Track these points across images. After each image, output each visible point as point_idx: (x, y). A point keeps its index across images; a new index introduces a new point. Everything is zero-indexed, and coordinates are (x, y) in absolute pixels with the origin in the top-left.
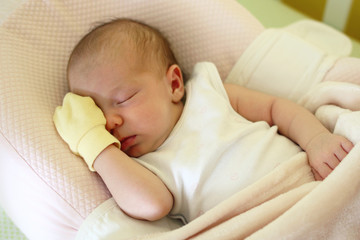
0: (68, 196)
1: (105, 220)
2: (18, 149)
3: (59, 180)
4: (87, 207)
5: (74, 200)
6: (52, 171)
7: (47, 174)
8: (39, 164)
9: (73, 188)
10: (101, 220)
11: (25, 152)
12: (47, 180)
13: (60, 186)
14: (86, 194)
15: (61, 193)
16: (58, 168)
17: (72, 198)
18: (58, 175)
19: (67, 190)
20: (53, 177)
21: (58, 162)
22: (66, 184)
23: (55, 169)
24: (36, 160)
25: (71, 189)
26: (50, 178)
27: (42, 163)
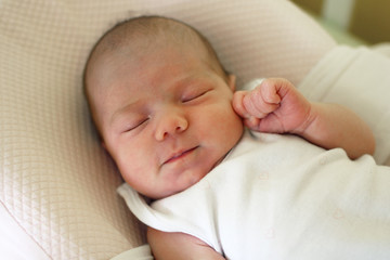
0: (55, 251)
3: (44, 227)
6: (34, 212)
7: (26, 217)
8: (16, 201)
9: (63, 240)
12: (26, 225)
13: (44, 235)
14: (81, 249)
15: (45, 245)
16: (43, 209)
17: (60, 253)
18: (43, 218)
19: (54, 242)
20: (35, 222)
21: (43, 201)
22: (53, 233)
23: (39, 210)
24: (12, 196)
25: (59, 241)
26: (31, 223)
27: (21, 200)
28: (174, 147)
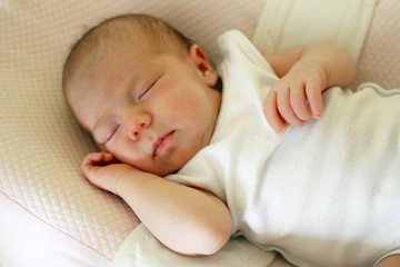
0: (84, 236)
1: (138, 255)
2: (8, 192)
3: (68, 219)
4: (112, 245)
5: (92, 239)
6: (56, 208)
7: (50, 215)
8: (37, 204)
9: (88, 225)
10: (133, 256)
11: (17, 193)
12: (52, 222)
13: (71, 226)
14: (106, 228)
15: (74, 234)
16: (63, 204)
17: (88, 236)
18: (65, 212)
19: (80, 228)
20: (59, 216)
21: (61, 197)
22: (78, 221)
23: (59, 205)
24: (32, 200)
25: (85, 226)
26: (56, 219)
27: (41, 202)
28: (151, 139)
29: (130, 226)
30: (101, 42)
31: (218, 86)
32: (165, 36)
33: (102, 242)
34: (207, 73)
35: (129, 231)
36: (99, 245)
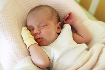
0: (17, 52)
4: (22, 57)
5: (18, 53)
6: (14, 43)
7: (12, 43)
10: (25, 62)
11: (7, 35)
13: (15, 48)
14: (22, 53)
15: (15, 50)
18: (16, 44)
19: (17, 50)
20: (14, 45)
21: (16, 41)
22: (17, 48)
24: (10, 38)
25: (18, 50)
26: (13, 45)
27: (12, 40)
29: (28, 55)
30: (41, 10)
31: (59, 34)
32: (55, 17)
33: (20, 55)
34: (59, 30)
35: (27, 56)
36: (19, 55)
